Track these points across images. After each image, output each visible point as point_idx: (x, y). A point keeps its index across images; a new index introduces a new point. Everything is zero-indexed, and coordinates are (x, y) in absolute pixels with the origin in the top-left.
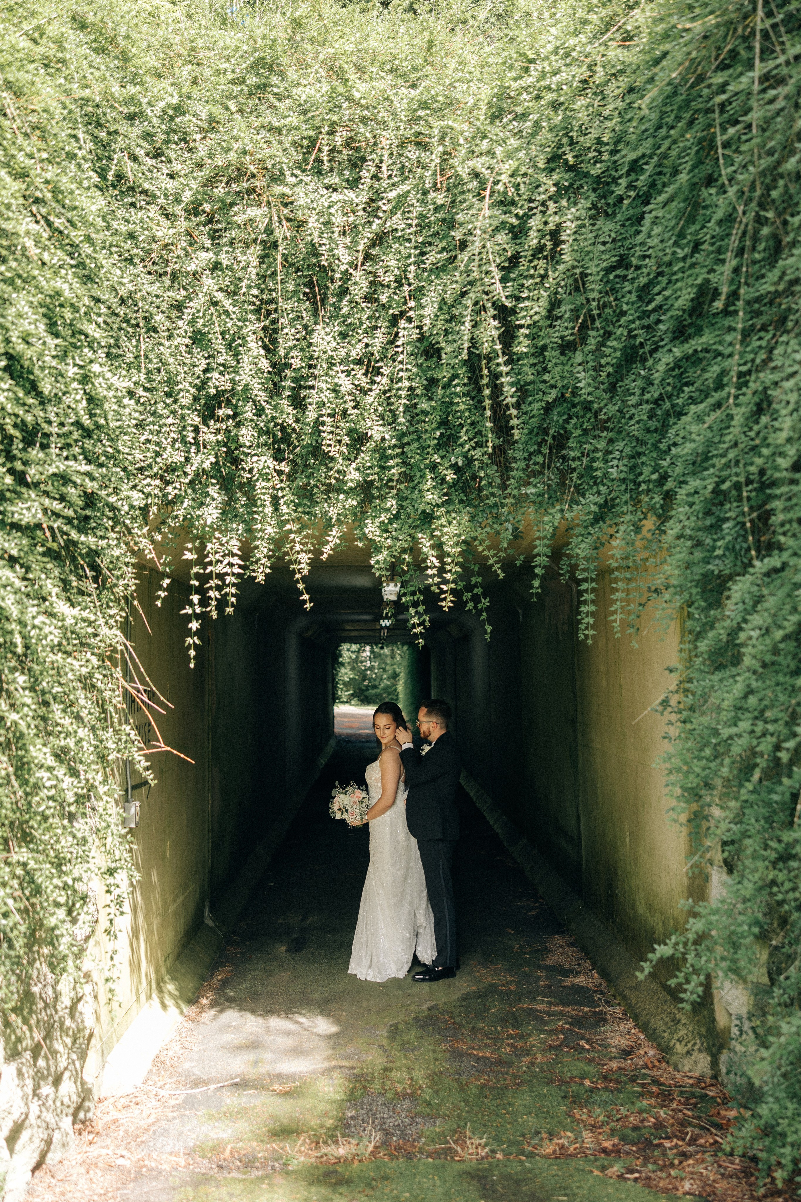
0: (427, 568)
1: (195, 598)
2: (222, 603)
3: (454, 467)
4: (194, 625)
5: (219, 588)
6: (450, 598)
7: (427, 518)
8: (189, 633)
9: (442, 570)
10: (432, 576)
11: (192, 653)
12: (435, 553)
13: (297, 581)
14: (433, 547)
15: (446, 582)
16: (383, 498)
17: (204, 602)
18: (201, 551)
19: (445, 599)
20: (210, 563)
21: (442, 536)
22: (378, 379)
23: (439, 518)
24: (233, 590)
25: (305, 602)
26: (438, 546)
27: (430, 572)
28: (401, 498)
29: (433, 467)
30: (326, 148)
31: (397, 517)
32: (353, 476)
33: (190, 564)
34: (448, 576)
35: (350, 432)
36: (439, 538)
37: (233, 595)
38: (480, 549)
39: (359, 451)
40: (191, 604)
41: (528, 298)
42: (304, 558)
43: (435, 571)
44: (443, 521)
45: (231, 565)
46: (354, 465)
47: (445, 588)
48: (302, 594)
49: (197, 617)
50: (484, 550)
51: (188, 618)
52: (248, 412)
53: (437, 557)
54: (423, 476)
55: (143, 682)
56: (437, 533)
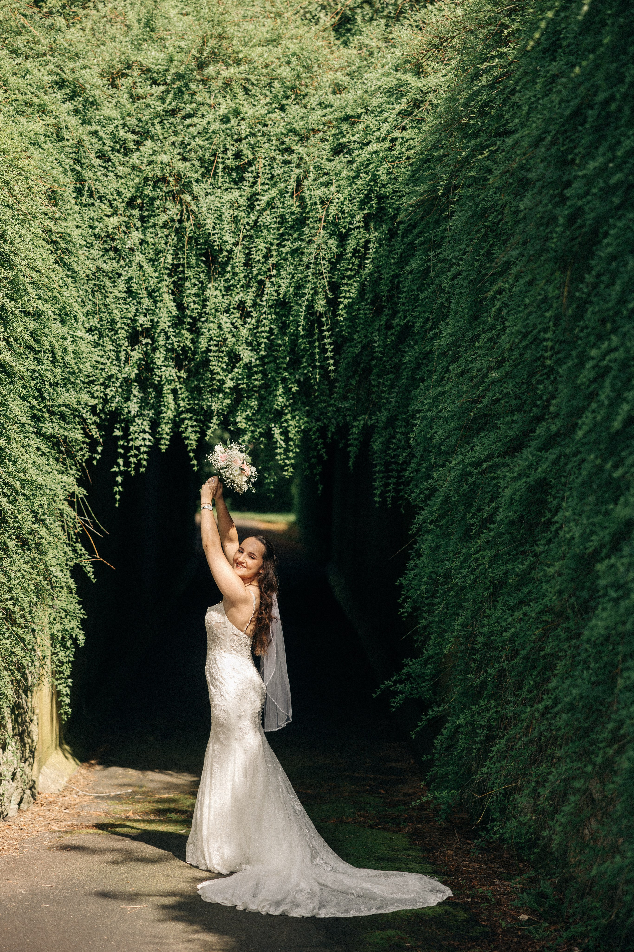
0: (276, 448)
1: (121, 461)
2: (139, 465)
3: (298, 382)
4: (119, 479)
5: (136, 456)
6: (291, 469)
7: (279, 414)
8: (116, 484)
9: (286, 451)
10: (280, 454)
11: (118, 497)
12: (283, 438)
13: (189, 452)
14: (281, 434)
15: (288, 458)
16: (248, 398)
17: (127, 464)
18: (126, 431)
19: (287, 470)
20: (132, 440)
21: (289, 426)
22: (249, 320)
23: (286, 414)
24: (145, 456)
25: (194, 465)
26: (285, 433)
27: (278, 451)
28: (261, 399)
29: (284, 380)
30: (221, 166)
31: (258, 411)
32: (230, 384)
33: (118, 438)
34: (291, 455)
35: (229, 354)
36: (286, 428)
37: (145, 460)
38: (313, 437)
39: (234, 367)
40: (118, 465)
41: (346, 284)
42: (194, 437)
43: (281, 451)
44: (289, 416)
45: (144, 439)
46: (230, 376)
47: (288, 462)
48: (192, 460)
49: (121, 473)
50: (315, 439)
51: (116, 474)
52: (162, 341)
53: (284, 441)
54: (277, 386)
55: (90, 517)
56: (285, 424)
